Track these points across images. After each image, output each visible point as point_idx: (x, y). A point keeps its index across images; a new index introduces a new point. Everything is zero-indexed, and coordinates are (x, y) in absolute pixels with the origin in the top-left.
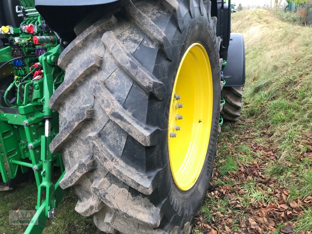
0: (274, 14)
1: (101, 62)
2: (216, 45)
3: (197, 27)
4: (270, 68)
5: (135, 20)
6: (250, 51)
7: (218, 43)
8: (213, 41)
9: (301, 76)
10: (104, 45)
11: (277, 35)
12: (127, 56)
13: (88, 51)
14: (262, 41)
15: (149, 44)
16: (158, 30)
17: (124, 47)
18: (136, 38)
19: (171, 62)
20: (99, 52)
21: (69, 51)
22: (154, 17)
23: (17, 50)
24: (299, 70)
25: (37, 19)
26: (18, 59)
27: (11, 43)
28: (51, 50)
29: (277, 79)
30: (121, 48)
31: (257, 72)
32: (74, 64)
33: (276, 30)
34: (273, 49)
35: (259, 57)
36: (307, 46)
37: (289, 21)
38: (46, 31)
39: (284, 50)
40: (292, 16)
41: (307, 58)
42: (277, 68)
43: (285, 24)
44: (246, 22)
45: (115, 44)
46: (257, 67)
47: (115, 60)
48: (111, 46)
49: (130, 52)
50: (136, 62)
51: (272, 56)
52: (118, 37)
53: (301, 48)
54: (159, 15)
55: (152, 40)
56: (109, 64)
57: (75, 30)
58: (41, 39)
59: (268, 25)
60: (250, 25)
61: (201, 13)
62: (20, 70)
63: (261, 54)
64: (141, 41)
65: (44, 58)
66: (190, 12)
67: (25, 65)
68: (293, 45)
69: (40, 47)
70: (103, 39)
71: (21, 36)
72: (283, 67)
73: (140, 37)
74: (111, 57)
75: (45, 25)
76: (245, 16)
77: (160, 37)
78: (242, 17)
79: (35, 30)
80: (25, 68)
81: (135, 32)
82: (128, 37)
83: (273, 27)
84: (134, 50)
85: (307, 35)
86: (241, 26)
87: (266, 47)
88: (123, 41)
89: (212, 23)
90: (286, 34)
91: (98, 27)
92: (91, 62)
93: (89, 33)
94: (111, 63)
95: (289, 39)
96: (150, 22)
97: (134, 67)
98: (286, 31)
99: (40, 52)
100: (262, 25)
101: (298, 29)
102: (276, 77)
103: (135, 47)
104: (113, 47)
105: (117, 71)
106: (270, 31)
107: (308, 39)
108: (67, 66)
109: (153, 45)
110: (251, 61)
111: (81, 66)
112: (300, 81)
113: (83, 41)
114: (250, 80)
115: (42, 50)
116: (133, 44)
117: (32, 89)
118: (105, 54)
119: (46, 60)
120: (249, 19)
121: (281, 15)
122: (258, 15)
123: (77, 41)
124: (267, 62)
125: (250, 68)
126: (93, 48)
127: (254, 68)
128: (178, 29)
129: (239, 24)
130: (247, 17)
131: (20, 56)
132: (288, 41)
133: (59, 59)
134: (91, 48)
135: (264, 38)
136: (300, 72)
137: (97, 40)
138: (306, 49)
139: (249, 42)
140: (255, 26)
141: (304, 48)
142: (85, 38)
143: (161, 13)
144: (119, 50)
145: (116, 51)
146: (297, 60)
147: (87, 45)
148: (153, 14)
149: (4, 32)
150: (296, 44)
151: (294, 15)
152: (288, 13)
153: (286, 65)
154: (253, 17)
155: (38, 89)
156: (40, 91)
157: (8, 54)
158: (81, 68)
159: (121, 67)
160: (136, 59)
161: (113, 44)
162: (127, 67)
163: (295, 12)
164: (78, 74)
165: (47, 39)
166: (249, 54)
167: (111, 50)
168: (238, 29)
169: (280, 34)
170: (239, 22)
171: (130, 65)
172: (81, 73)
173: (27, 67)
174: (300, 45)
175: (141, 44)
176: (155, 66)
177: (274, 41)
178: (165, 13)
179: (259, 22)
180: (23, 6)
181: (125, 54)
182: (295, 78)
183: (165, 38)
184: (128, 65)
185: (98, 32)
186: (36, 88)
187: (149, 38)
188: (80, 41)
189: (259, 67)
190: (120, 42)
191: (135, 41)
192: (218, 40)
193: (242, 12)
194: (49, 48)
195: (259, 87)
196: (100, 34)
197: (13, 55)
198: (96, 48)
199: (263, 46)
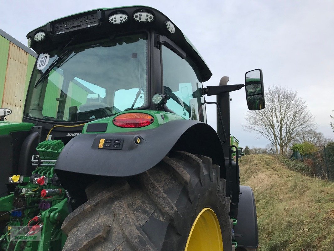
0: (281, 162)
1: (109, 231)
2: (226, 207)
3: (207, 194)
4: (284, 224)
5: (148, 190)
6: (261, 199)
7: (228, 205)
8: (223, 204)
9: (319, 239)
10: (114, 214)
11: (287, 184)
12: (136, 229)
13: (96, 217)
14: (272, 189)
15: (160, 217)
16: (170, 204)
17: (134, 218)
18: (147, 209)
19: (181, 235)
20: (108, 220)
21: (77, 215)
22: (166, 187)
23: (20, 200)
24: (315, 232)
25: (50, 169)
26: (19, 210)
27: (18, 193)
28: (57, 205)
29: (294, 239)
30: (131, 220)
31: (271, 226)
32: (79, 229)
33: (285, 178)
34: (284, 200)
35: (271, 207)
36: (320, 203)
37: (297, 170)
38: (56, 184)
39: (296, 204)
40: (299, 165)
41: (322, 218)
42: (292, 225)
43: (293, 173)
44: (254, 167)
45: (126, 215)
46: (270, 219)
47: (124, 233)
48: (121, 217)
49: (140, 224)
50: (145, 238)
51: (285, 209)
52: (129, 206)
53: (314, 204)
54: (171, 185)
55: (163, 214)
56: (116, 235)
57: (86, 190)
58: (49, 192)
59: (277, 172)
60: (259, 170)
61: (210, 180)
62: (17, 221)
63: (272, 204)
64: (151, 212)
65: (47, 215)
66: (200, 181)
67: (24, 217)
68: (305, 199)
69: (46, 200)
70: (114, 207)
71: (29, 186)
72: (298, 225)
73: (151, 208)
74: (119, 228)
75: (57, 178)
76: (253, 160)
77: (171, 211)
78: (250, 162)
79: (46, 182)
80: (23, 219)
81: (146, 202)
82: (139, 206)
83: (282, 175)
84: (144, 222)
85: (318, 190)
86: (249, 170)
87: (276, 196)
88: (134, 211)
89: (221, 185)
90: (296, 186)
91: (111, 193)
92: (98, 232)
93: (101, 199)
94: (118, 234)
95: (299, 192)
96: (163, 194)
97: (142, 243)
98: (295, 183)
99: (44, 205)
100: (270, 172)
101: (308, 180)
102: (292, 236)
103: (145, 218)
104: (123, 218)
105: (123, 244)
106: (279, 180)
107: (319, 195)
108: (70, 230)
109: (163, 218)
110: (262, 211)
111: (87, 236)
112: (319, 246)
113: (94, 206)
114: (264, 235)
115: (47, 203)
116: (143, 216)
117: (24, 246)
118: (114, 223)
119: (49, 217)
120: (257, 164)
121: (288, 163)
122: (265, 161)
123: (87, 206)
124: (281, 215)
125: (262, 220)
126: (102, 214)
127: (268, 220)
128: (189, 199)
129: (247, 169)
130: (255, 162)
131: (22, 206)
132: (299, 193)
133: (64, 222)
134: (100, 214)
135: (274, 186)
136: (317, 235)
137: (108, 206)
138: (320, 207)
139: (258, 188)
140: (264, 172)
141: (317, 204)
142: (96, 203)
143: (173, 184)
144: (128, 223)
145: (126, 223)
146: (311, 218)
147: (97, 210)
148: (166, 184)
149: (13, 181)
150: (308, 198)
151: (300, 165)
152: (294, 161)
153: (301, 223)
154: (260, 163)
155: (30, 247)
156: (31, 249)
157: (11, 203)
158: (86, 238)
159: (128, 242)
160: (146, 233)
161: (124, 215)
162: (135, 242)
163: (302, 161)
164: (82, 245)
165: (55, 192)
166: (260, 203)
167: (120, 221)
168: (247, 173)
169: (290, 184)
170: (247, 166)
171: (138, 241)
172: (85, 243)
173: (25, 219)
174: (312, 201)
175: (151, 216)
176: (164, 243)
177: (285, 191)
178: (177, 184)
179: (267, 169)
180: (39, 155)
181: (134, 228)
182: (312, 241)
183: (176, 213)
184: (136, 240)
185: (110, 198)
186: (29, 245)
187: (160, 211)
188: (90, 206)
189: (272, 220)
190: (130, 212)
191: (146, 212)
192: (228, 202)
193: (249, 156)
194: (54, 201)
195: (274, 246)
196: (112, 200)
197: (15, 205)
198: (105, 215)
199: (274, 195)
